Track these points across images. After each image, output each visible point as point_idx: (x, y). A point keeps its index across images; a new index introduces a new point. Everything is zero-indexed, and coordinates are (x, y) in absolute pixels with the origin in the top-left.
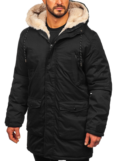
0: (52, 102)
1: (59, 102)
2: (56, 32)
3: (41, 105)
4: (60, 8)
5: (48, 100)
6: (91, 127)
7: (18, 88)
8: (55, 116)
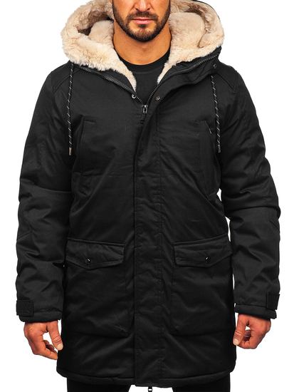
0: (155, 247)
1: (173, 245)
2: (147, 72)
3: (125, 258)
4: (143, 18)
5: (141, 244)
6: (254, 300)
7: (42, 221)
8: (162, 279)
